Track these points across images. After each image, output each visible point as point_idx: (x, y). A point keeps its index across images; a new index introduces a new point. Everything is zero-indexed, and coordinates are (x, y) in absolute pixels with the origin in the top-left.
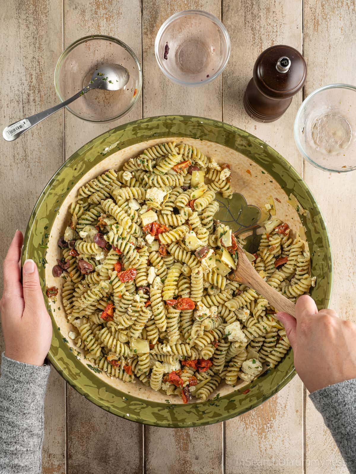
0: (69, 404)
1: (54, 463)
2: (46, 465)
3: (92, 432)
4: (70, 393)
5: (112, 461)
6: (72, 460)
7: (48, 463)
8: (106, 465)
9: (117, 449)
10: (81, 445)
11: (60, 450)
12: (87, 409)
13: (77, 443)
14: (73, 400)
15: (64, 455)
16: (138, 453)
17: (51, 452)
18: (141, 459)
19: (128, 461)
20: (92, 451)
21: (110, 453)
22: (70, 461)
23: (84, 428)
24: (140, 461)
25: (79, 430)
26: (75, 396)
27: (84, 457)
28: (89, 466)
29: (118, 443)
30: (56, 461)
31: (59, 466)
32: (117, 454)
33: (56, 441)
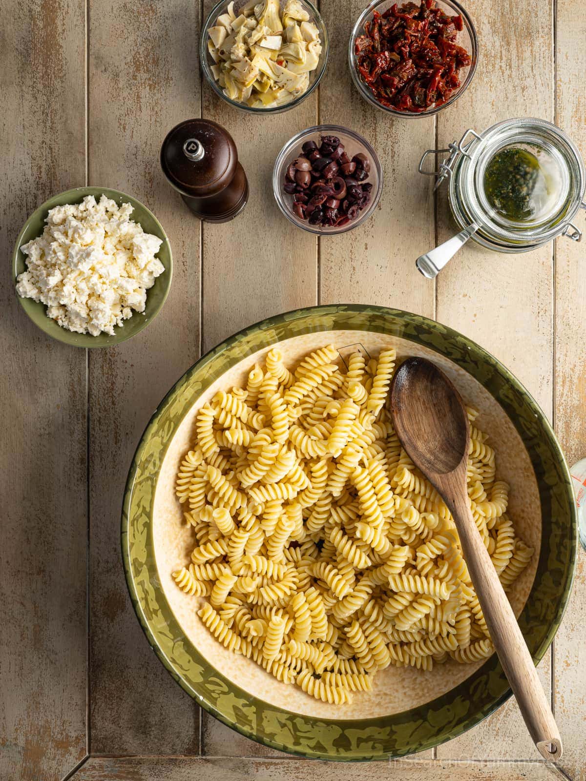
0: (93, 649)
1: (69, 734)
2: (59, 737)
3: (125, 689)
4: (93, 633)
5: (154, 731)
6: (96, 729)
7: (62, 734)
8: (146, 737)
9: (161, 714)
10: (109, 709)
11: (79, 715)
12: (118, 656)
13: (103, 704)
14: (98, 643)
15: (84, 723)
16: (192, 720)
17: (66, 718)
18: (197, 729)
19: (179, 733)
20: (126, 717)
21: (153, 720)
22: (93, 732)
23: (113, 683)
24: (195, 732)
25: (107, 685)
26: (101, 636)
27: (113, 726)
28: (121, 739)
29: (163, 705)
30: (73, 732)
31: (77, 738)
32: (161, 721)
33: (74, 702)
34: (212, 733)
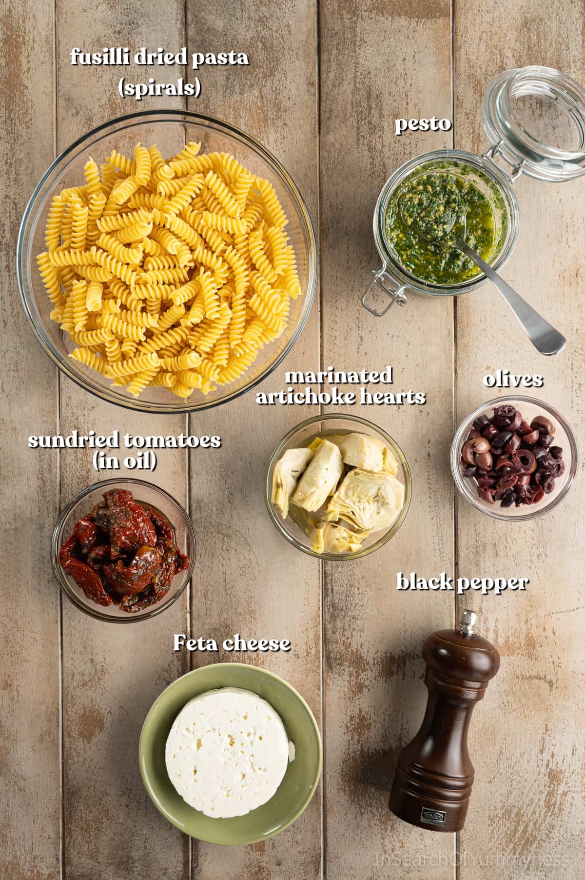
0: (67, 774)
1: (41, 871)
2: (29, 873)
3: (105, 820)
4: (67, 755)
5: (138, 867)
6: (71, 865)
7: (32, 871)
8: (129, 874)
9: (146, 848)
10: (87, 842)
11: (52, 850)
12: (96, 782)
13: (79, 837)
14: (72, 767)
15: (58, 859)
16: (181, 855)
17: (36, 853)
18: (186, 864)
19: (166, 869)
20: (105, 852)
21: (136, 855)
22: (68, 868)
23: (91, 812)
24: (184, 868)
25: (84, 816)
26: (76, 759)
27: (91, 862)
28: (100, 876)
29: (148, 836)
30: (45, 868)
31: (50, 875)
32: (146, 855)
33: (46, 835)
34: (204, 869)
